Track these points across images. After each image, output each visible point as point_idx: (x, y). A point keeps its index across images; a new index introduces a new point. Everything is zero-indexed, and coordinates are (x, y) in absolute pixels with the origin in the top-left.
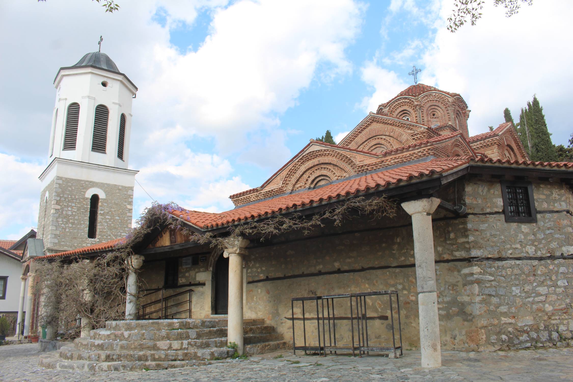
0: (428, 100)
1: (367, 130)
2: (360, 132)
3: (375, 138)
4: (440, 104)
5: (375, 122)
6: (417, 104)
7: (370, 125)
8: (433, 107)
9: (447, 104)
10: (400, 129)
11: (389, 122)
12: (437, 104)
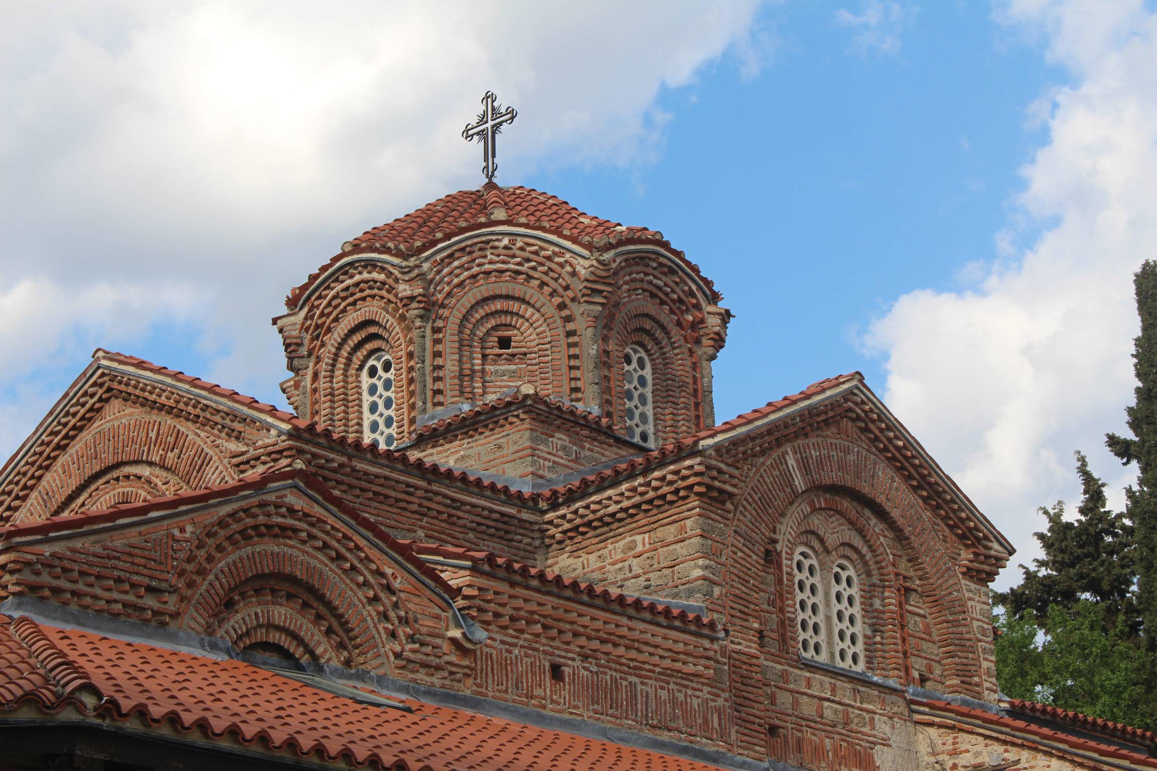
0: (476, 270)
1: (86, 436)
2: (58, 447)
3: (115, 474)
4: (531, 291)
5: (116, 397)
6: (408, 293)
7: (99, 410)
8: (498, 305)
9: (567, 288)
10: (203, 434)
11: (163, 400)
12: (517, 289)
